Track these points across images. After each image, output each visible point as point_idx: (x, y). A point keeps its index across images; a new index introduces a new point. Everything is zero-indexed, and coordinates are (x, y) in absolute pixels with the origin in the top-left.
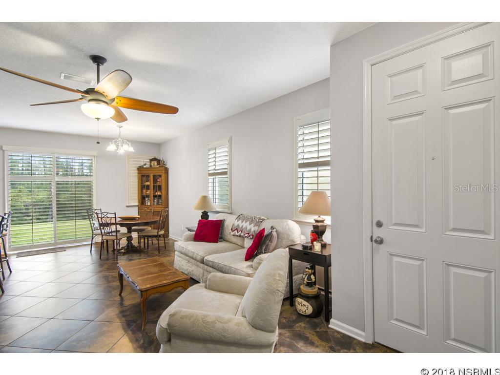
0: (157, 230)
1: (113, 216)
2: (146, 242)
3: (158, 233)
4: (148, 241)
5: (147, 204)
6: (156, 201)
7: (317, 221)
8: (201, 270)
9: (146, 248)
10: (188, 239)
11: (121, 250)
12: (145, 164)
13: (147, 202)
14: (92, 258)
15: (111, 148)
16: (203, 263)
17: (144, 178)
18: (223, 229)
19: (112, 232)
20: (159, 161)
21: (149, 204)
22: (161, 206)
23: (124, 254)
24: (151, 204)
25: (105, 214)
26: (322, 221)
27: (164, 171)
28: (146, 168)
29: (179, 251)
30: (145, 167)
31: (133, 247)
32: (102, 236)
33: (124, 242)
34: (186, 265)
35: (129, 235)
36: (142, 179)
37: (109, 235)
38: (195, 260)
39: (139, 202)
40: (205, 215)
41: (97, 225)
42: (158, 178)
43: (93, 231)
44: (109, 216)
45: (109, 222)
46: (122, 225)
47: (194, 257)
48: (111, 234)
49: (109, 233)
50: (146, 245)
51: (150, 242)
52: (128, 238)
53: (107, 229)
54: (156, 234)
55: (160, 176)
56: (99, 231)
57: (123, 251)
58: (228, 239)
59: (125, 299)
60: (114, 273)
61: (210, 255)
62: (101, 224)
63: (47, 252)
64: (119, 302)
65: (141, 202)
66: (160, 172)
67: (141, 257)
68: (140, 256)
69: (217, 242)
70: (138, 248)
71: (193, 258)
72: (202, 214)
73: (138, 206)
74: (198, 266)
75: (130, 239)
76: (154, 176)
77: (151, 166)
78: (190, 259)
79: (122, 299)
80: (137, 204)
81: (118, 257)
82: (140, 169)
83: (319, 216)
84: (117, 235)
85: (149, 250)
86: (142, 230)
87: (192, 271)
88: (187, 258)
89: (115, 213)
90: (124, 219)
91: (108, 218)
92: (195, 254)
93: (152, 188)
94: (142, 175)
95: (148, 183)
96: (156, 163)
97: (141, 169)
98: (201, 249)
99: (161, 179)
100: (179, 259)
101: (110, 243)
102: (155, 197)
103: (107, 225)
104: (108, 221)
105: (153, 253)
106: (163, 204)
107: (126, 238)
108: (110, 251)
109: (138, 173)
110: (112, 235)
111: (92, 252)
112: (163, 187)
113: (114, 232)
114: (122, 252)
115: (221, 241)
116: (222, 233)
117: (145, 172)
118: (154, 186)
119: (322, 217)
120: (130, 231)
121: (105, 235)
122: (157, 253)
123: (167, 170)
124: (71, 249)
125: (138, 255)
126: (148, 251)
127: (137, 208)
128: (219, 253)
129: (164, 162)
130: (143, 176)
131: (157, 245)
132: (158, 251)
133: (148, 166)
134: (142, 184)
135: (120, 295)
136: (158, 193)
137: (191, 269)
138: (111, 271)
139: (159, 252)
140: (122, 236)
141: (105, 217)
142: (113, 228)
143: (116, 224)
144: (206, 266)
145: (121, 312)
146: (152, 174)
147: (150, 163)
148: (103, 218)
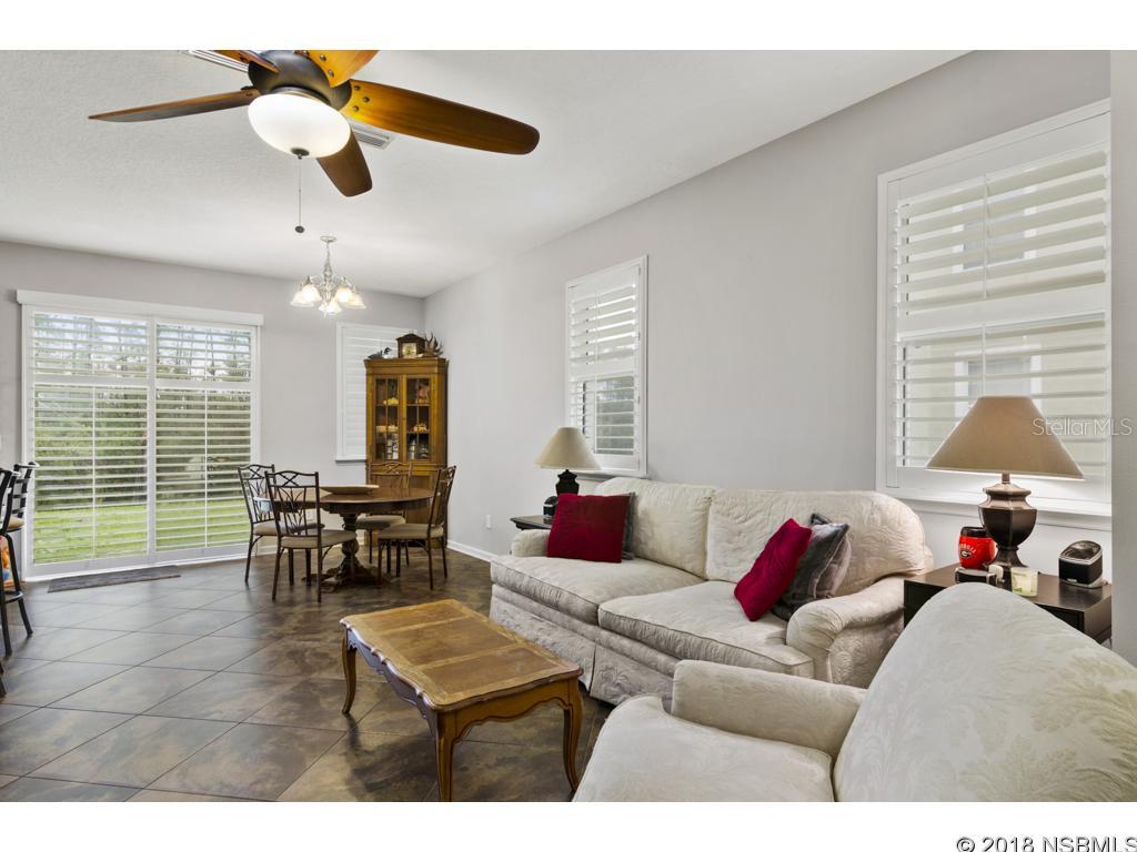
0: (426, 526)
1: (312, 481)
2: (394, 558)
3: (429, 533)
4: (399, 555)
5: (389, 457)
6: (413, 448)
7: (995, 495)
8: (589, 646)
9: (394, 573)
10: (528, 551)
11: (327, 576)
12: (387, 351)
13: (389, 451)
14: (250, 599)
15: (306, 296)
16: (595, 622)
17: (384, 389)
18: (630, 523)
19: (306, 527)
20: (420, 342)
21: (396, 456)
22: (426, 463)
23: (337, 588)
24: (400, 456)
25: (290, 476)
26: (1021, 496)
27: (436, 370)
28: (389, 360)
29: (503, 585)
30: (386, 357)
31: (360, 569)
32: (280, 536)
33: (335, 556)
34: (532, 626)
35: (349, 537)
36: (377, 388)
37: (299, 536)
38: (568, 612)
39: (369, 450)
40: (567, 483)
41: (265, 507)
42: (420, 388)
43: (252, 524)
44: (300, 480)
45: (301, 499)
46: (332, 508)
47: (563, 601)
48: (303, 533)
49: (298, 529)
50: (393, 566)
51: (403, 557)
52: (346, 544)
53: (293, 520)
54: (424, 535)
55: (426, 382)
56: (272, 524)
57: (332, 580)
58: (648, 554)
59: (363, 726)
60: (316, 644)
61: (613, 597)
62: (278, 503)
63: (130, 577)
64: (346, 736)
65: (374, 450)
66: (427, 370)
67: (384, 599)
68: (379, 595)
69: (618, 561)
70: (374, 574)
71: (556, 607)
72: (558, 480)
73: (366, 461)
74: (574, 631)
75: (350, 547)
76: (411, 382)
77: (400, 355)
78: (543, 607)
79: (353, 726)
80: (364, 457)
81: (323, 596)
82: (373, 363)
83: (1006, 479)
84: (319, 536)
85: (402, 578)
86: (384, 525)
87: (553, 644)
88: (535, 604)
89: (316, 475)
90: (336, 492)
91: (297, 487)
92: (566, 595)
93: (405, 415)
94: (378, 381)
95: (393, 401)
96: (413, 348)
97: (377, 364)
98: (580, 578)
99: (427, 389)
100: (505, 606)
101: (300, 557)
102: (411, 437)
103: (293, 506)
104: (298, 495)
105: (416, 589)
106: (434, 457)
107: (340, 545)
108: (298, 582)
109: (368, 375)
110: (307, 536)
111: (249, 580)
112: (434, 412)
113: (312, 526)
114: (331, 585)
115: (630, 559)
116: (629, 535)
117: (387, 370)
118: (408, 408)
119: (1019, 482)
120: (351, 525)
121: (288, 535)
122: (427, 588)
123: (443, 366)
124: (193, 572)
125: (376, 591)
126: (398, 585)
127: (364, 466)
128: (639, 594)
129: (436, 344)
130: (380, 382)
131: (427, 568)
132: (428, 584)
133: (393, 354)
134: (377, 402)
135: (346, 713)
136: (419, 428)
137: (550, 640)
138: (308, 636)
139: (432, 588)
140: (334, 540)
141: (290, 484)
142: (311, 515)
143: (317, 505)
144: (605, 633)
145: (359, 772)
146: (405, 377)
147: (400, 348)
148: (284, 486)
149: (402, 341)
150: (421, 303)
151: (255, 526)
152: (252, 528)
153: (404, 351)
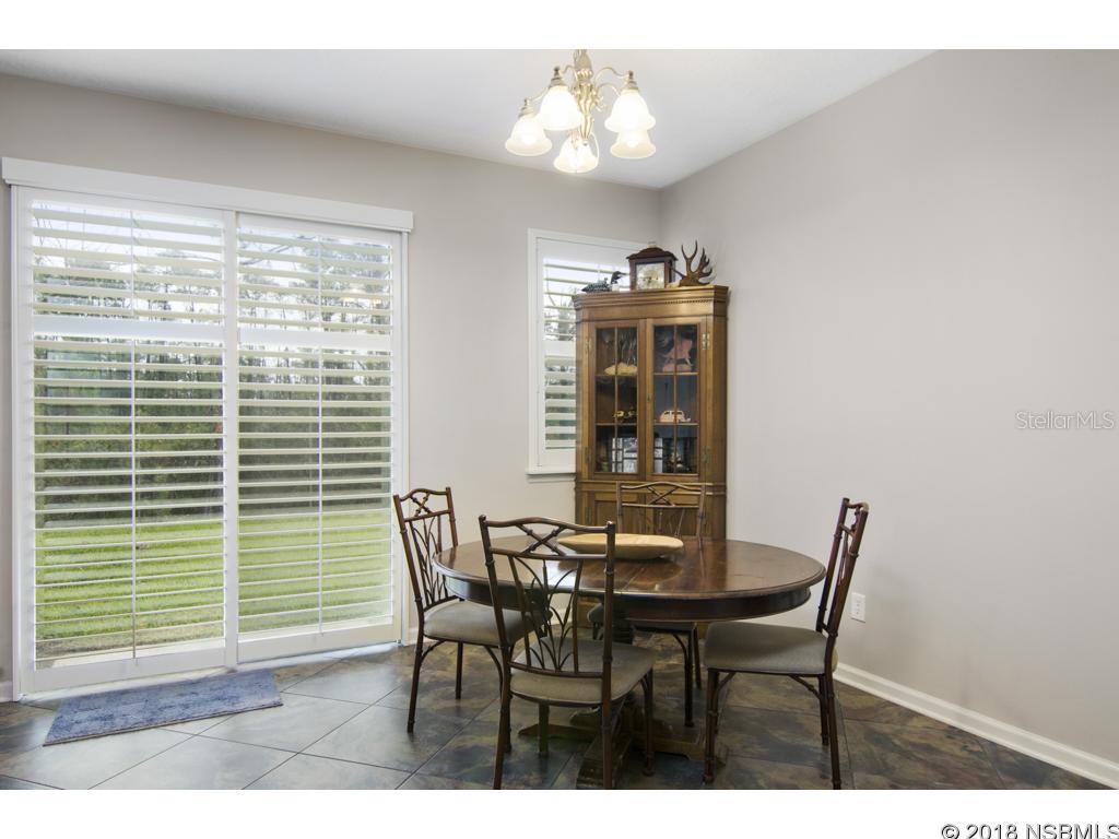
5: (617, 468)
20: (668, 261)
21: (630, 469)
27: (711, 307)
37: (557, 673)
39: (582, 456)
42: (679, 343)
55: (690, 331)
65: (591, 459)
66: (691, 308)
73: (575, 475)
76: (660, 333)
77: (636, 284)
80: (571, 467)
82: (592, 300)
84: (605, 676)
93: (649, 392)
95: (627, 369)
96: (657, 271)
109: (579, 322)
110: (576, 674)
112: (707, 386)
117: (616, 313)
130: (604, 334)
134: (599, 370)
146: (650, 322)
147: (634, 274)
148: (527, 554)
149: (637, 260)
150: (659, 199)
151: (427, 616)
152: (422, 623)
153: (640, 276)
